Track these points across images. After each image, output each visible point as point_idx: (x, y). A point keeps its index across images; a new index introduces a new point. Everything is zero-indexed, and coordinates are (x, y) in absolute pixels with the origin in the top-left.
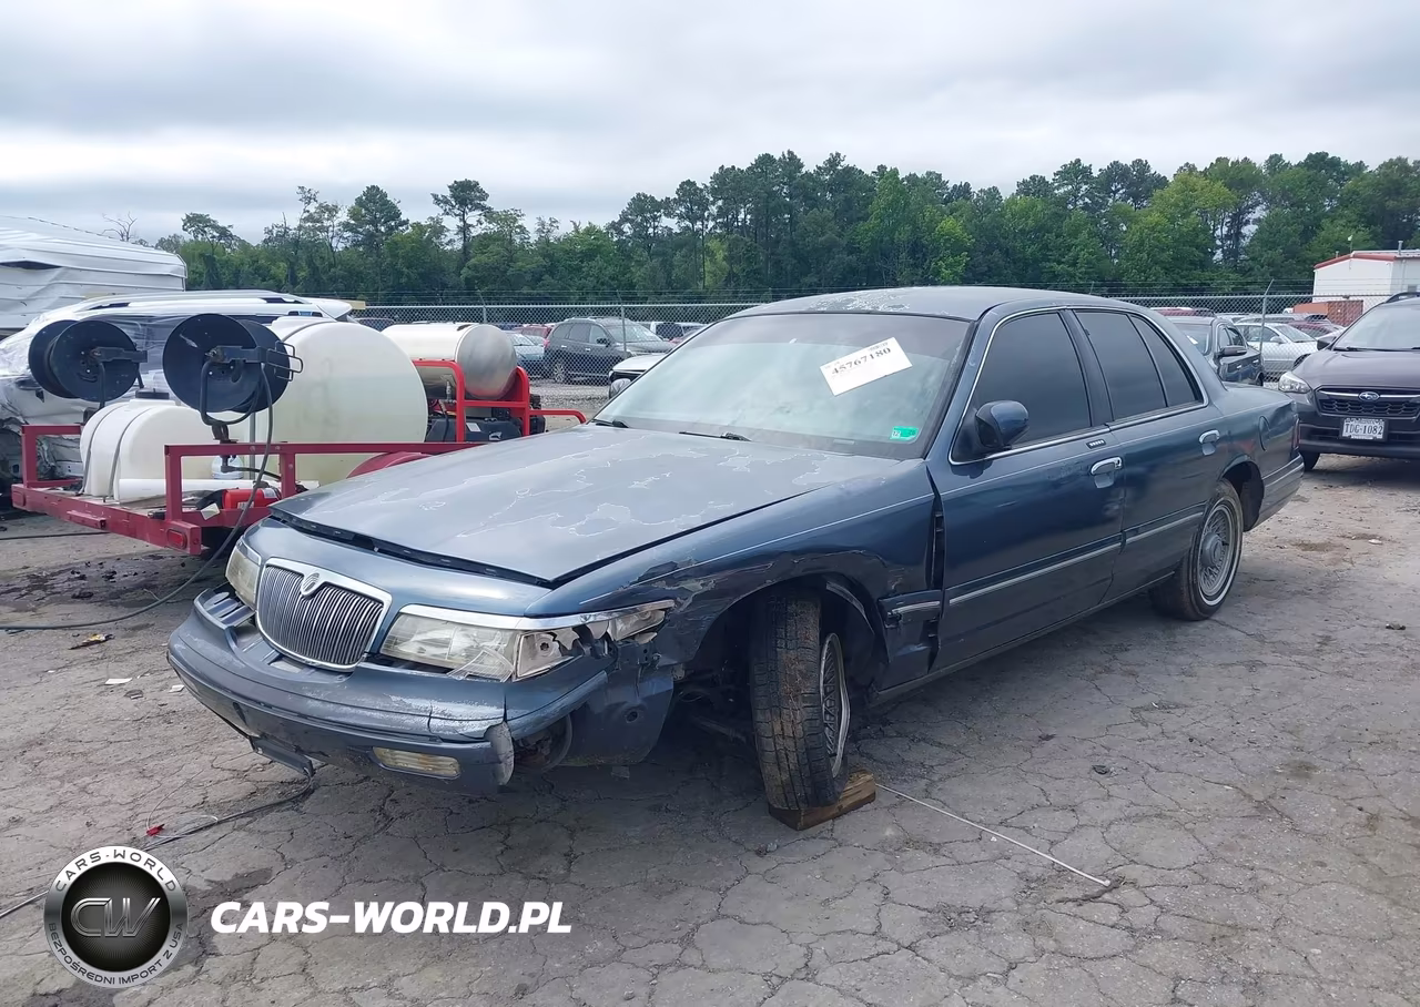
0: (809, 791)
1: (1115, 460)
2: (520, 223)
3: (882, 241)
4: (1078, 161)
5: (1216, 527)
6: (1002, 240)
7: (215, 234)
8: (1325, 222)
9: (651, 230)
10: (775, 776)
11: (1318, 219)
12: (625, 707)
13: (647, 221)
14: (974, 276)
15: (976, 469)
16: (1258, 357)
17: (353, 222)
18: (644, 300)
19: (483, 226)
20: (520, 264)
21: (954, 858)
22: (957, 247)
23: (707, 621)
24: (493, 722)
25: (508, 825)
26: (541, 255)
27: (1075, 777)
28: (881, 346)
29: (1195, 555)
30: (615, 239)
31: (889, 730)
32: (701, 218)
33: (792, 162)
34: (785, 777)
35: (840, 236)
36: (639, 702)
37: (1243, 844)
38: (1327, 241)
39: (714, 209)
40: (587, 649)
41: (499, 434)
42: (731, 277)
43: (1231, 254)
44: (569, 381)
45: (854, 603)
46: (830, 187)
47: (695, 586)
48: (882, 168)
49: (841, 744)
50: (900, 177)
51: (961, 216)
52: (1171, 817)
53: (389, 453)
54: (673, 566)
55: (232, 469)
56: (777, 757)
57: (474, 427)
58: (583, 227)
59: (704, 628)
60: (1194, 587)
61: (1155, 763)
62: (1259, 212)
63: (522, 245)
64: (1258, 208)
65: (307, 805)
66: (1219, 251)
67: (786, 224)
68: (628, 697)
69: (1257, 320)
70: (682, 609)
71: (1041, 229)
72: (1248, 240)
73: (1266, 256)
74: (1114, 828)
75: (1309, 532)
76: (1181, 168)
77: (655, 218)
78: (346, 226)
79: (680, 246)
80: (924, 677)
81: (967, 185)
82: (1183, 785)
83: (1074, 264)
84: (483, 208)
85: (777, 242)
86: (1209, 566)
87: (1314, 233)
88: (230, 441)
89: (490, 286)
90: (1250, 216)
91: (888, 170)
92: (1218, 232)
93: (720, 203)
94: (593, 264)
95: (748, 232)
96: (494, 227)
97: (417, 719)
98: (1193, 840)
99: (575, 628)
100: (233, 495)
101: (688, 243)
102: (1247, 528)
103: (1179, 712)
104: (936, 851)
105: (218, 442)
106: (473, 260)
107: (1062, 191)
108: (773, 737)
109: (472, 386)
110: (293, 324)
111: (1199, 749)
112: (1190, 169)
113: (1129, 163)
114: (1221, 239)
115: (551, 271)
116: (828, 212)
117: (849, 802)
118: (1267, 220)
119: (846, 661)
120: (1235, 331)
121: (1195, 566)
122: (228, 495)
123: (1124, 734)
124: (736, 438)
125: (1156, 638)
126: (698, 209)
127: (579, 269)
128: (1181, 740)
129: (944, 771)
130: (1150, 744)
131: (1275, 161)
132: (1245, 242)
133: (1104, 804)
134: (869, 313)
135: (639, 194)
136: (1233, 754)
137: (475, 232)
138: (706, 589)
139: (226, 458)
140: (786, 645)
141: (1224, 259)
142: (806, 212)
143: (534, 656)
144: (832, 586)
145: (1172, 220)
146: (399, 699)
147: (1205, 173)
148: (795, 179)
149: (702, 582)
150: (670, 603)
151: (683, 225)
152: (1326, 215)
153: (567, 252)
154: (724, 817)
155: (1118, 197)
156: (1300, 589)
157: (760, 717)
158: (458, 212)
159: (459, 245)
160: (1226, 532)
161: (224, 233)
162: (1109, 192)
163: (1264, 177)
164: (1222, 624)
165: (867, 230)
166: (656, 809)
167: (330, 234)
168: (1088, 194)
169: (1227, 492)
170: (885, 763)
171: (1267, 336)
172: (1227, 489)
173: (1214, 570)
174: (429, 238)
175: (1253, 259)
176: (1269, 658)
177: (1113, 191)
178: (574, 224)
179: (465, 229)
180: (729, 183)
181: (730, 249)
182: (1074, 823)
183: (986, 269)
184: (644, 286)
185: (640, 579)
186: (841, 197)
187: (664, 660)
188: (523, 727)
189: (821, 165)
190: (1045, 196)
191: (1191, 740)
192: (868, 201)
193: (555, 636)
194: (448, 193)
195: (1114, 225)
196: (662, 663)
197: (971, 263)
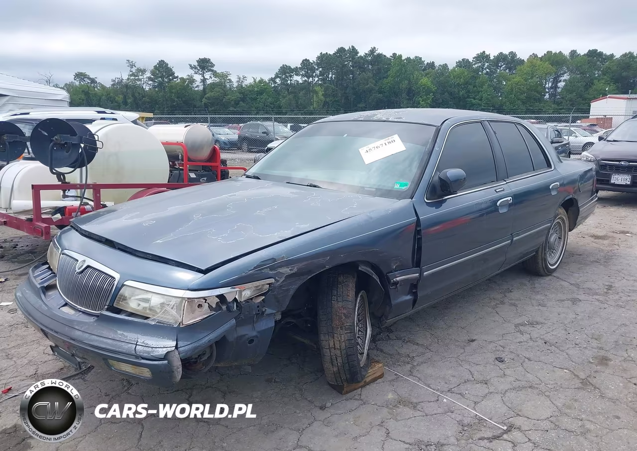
0: (348, 376)
1: (509, 198)
2: (229, 78)
3: (394, 88)
4: (484, 52)
5: (556, 230)
6: (449, 88)
7: (89, 81)
8: (595, 81)
9: (289, 82)
10: (330, 369)
11: (592, 80)
12: (247, 336)
13: (287, 77)
14: (436, 104)
15: (438, 204)
16: (568, 144)
17: (153, 77)
18: (286, 114)
19: (212, 79)
20: (229, 96)
21: (424, 412)
22: (428, 91)
23: (294, 288)
24: (169, 349)
25: (191, 389)
26: (239, 92)
27: (487, 364)
28: (390, 139)
29: (546, 244)
30: (273, 86)
31: (392, 336)
32: (313, 77)
33: (354, 51)
34: (335, 369)
35: (375, 85)
36: (254, 334)
37: (576, 405)
38: (596, 90)
39: (318, 72)
40: (224, 307)
41: (205, 179)
42: (325, 103)
43: (553, 95)
44: (250, 151)
45: (373, 276)
46: (372, 63)
47: (286, 271)
48: (394, 54)
49: (366, 347)
50: (403, 58)
51: (431, 76)
52: (537, 388)
53: (149, 188)
54: (274, 260)
55: (68, 196)
56: (331, 358)
57: (193, 175)
58: (257, 80)
59: (292, 293)
60: (545, 260)
61: (527, 356)
62: (566, 77)
63: (230, 89)
64: (566, 75)
65: (89, 376)
66: (547, 94)
67: (350, 80)
68: (248, 331)
69: (566, 126)
70: (279, 283)
71: (466, 83)
72: (560, 89)
73: (568, 96)
74: (508, 394)
75: (597, 230)
76: (531, 56)
77: (291, 76)
78: (150, 79)
79: (302, 89)
80: (410, 312)
81: (433, 63)
82: (543, 369)
83: (481, 100)
84: (212, 71)
85: (347, 87)
86: (552, 249)
87: (590, 87)
88: (66, 183)
89: (215, 107)
90: (561, 78)
91: (397, 55)
92: (547, 86)
93: (321, 69)
94: (262, 97)
95: (333, 83)
96: (217, 80)
97: (130, 345)
98: (549, 402)
99: (217, 296)
100: (69, 209)
101: (306, 87)
102: (570, 230)
103: (539, 327)
104: (415, 407)
105: (60, 183)
106: (207, 95)
107: (476, 66)
108: (329, 348)
109: (192, 155)
110: (102, 124)
111: (550, 348)
112: (535, 56)
113: (507, 53)
114: (548, 89)
115: (243, 100)
116: (370, 74)
117: (370, 378)
118: (569, 80)
119: (370, 303)
120: (557, 131)
121: (545, 250)
122: (67, 209)
123: (510, 339)
124: (315, 186)
125: (525, 285)
126: (311, 72)
127: (255, 99)
128: (540, 342)
129: (419, 359)
130: (525, 345)
131: (573, 53)
132: (559, 90)
133: (502, 379)
134: (384, 121)
135: (283, 65)
136: (567, 351)
137: (209, 82)
138: (292, 272)
139: (64, 191)
140: (337, 299)
141: (550, 98)
142: (359, 74)
143: (193, 312)
144: (362, 268)
145: (526, 80)
146: (122, 332)
147: (541, 59)
148: (355, 59)
149: (290, 268)
150: (272, 280)
151: (304, 79)
152: (596, 78)
153: (250, 91)
154: (304, 386)
155: (502, 68)
156: (595, 260)
157: (322, 337)
158: (201, 73)
159: (201, 88)
160: (561, 233)
161: (93, 81)
162: (498, 66)
163: (568, 60)
164: (558, 278)
165: (387, 82)
166: (269, 381)
167: (142, 82)
168: (488, 67)
169: (562, 213)
170: (389, 354)
171: (571, 133)
172: (562, 211)
173: (554, 251)
174: (188, 85)
175: (563, 98)
176: (582, 297)
177: (499, 66)
178: (254, 78)
179: (204, 81)
180: (324, 60)
181: (325, 91)
182: (487, 391)
183: (441, 101)
184: (285, 107)
185: (255, 268)
186: (376, 67)
187: (269, 311)
188: (187, 351)
189: (367, 52)
190: (469, 68)
191: (545, 343)
192: (388, 70)
193: (206, 300)
194: (196, 64)
195: (500, 82)
196: (267, 312)
197: (435, 98)
